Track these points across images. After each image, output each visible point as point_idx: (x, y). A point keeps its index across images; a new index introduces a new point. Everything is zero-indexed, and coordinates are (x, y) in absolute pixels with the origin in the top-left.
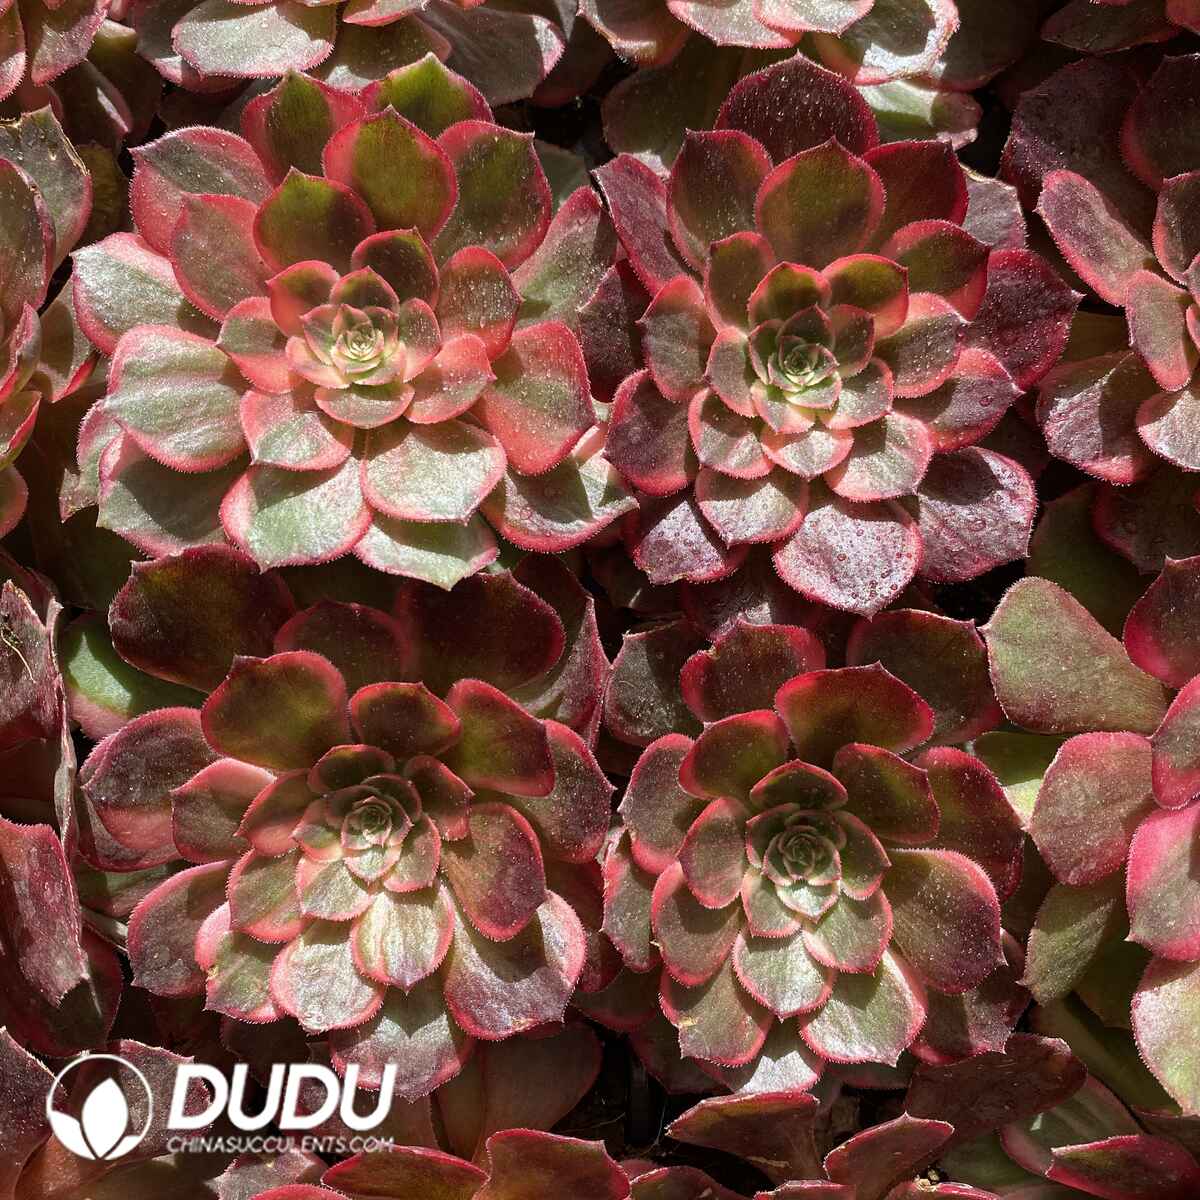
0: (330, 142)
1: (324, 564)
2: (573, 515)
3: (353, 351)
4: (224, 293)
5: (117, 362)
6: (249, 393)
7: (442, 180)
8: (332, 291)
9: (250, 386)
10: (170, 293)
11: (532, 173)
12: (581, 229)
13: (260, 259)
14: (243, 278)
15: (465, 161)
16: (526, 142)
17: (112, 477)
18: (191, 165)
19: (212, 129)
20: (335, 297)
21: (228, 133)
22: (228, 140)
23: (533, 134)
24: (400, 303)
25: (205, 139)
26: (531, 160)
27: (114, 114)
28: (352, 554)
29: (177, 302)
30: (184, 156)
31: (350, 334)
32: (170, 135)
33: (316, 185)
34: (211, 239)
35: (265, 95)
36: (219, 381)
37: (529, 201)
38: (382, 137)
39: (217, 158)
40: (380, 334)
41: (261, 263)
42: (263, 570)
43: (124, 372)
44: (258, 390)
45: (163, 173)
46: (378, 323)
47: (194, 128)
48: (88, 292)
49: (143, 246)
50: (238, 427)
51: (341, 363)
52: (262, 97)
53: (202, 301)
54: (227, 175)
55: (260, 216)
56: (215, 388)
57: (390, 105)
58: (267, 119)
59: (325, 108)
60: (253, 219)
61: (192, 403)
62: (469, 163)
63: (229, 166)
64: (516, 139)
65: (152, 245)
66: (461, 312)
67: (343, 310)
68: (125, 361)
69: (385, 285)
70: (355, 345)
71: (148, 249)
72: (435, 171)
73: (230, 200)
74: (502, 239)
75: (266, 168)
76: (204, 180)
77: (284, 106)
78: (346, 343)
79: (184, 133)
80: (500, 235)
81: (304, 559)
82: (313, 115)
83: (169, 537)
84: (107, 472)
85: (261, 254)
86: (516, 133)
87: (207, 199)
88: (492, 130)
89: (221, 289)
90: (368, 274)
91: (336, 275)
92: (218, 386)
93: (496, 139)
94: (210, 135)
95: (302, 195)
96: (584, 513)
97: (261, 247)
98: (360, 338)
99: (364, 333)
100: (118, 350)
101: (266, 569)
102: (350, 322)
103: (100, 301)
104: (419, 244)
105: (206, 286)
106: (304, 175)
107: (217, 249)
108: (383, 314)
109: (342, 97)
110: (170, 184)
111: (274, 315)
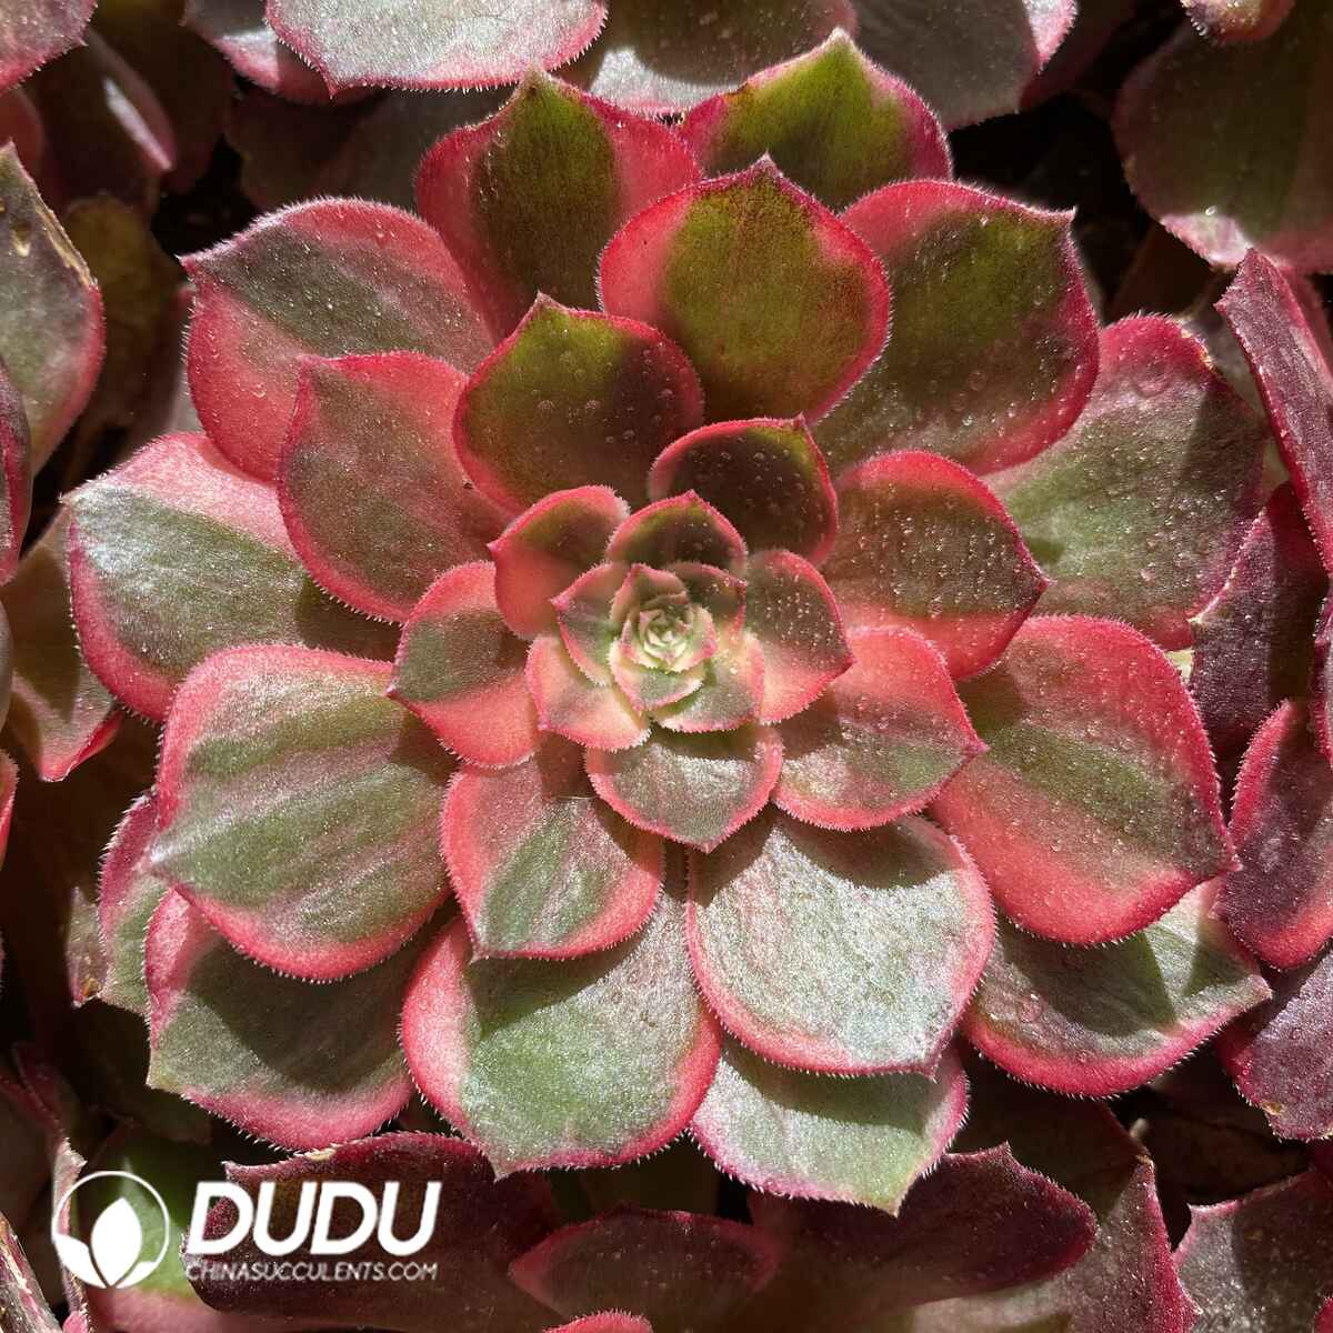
0: (621, 235)
1: (630, 1167)
2: (1135, 1019)
3: (653, 652)
4: (395, 560)
5: (175, 753)
6: (457, 779)
7: (859, 311)
8: (612, 539)
9: (454, 765)
10: (275, 564)
11: (1060, 296)
12: (1145, 406)
13: (466, 479)
14: (434, 523)
15: (903, 263)
16: (1053, 234)
17: (174, 980)
18: (314, 284)
19: (355, 203)
20: (615, 549)
21: (389, 208)
22: (390, 224)
23: (1071, 213)
24: (749, 556)
25: (342, 225)
26: (1063, 269)
27: (141, 133)
28: (687, 1139)
29: (293, 584)
30: (298, 267)
31: (646, 617)
32: (267, 222)
33: (587, 326)
34: (364, 450)
35: (469, 128)
36: (391, 759)
37: (1045, 351)
38: (738, 223)
39: (368, 265)
40: (704, 614)
41: (467, 486)
42: (500, 1174)
43: (190, 771)
44: (473, 771)
45: (254, 306)
46: (699, 592)
47: (319, 203)
48: (104, 585)
49: (215, 464)
50: (435, 855)
51: (629, 677)
52: (464, 135)
53: (348, 585)
54: (389, 299)
55: (468, 397)
56: (383, 776)
57: (766, 157)
58: (474, 178)
59: (606, 157)
60: (451, 401)
61: (339, 818)
62: (912, 266)
63: (393, 278)
64: (1031, 224)
65: (235, 462)
66: (875, 572)
67: (636, 575)
68: (193, 744)
69: (723, 524)
70: (653, 638)
71: (227, 470)
72: (847, 292)
73: (403, 364)
74: (968, 423)
75: (468, 278)
76: (343, 314)
77: (513, 148)
78: (638, 636)
79: (298, 216)
80: (963, 415)
81: (590, 1156)
82: (577, 173)
83: (298, 1091)
84: (164, 969)
85: (469, 472)
86: (1035, 211)
87: (352, 366)
88: (976, 202)
89: (388, 553)
90: (689, 504)
91: (622, 506)
92: (391, 772)
93: (984, 222)
94: (350, 214)
95: (555, 347)
96: (1160, 1013)
97: (469, 456)
98: (663, 621)
99: (672, 616)
100: (173, 722)
101: (505, 1175)
102: (646, 596)
103: (131, 605)
104: (803, 450)
105: (357, 551)
106: (565, 310)
107: (375, 470)
108: (711, 578)
109: (648, 132)
110: (271, 327)
111: (499, 596)
